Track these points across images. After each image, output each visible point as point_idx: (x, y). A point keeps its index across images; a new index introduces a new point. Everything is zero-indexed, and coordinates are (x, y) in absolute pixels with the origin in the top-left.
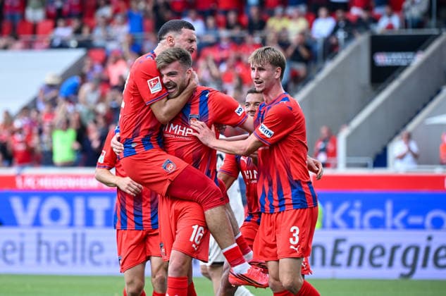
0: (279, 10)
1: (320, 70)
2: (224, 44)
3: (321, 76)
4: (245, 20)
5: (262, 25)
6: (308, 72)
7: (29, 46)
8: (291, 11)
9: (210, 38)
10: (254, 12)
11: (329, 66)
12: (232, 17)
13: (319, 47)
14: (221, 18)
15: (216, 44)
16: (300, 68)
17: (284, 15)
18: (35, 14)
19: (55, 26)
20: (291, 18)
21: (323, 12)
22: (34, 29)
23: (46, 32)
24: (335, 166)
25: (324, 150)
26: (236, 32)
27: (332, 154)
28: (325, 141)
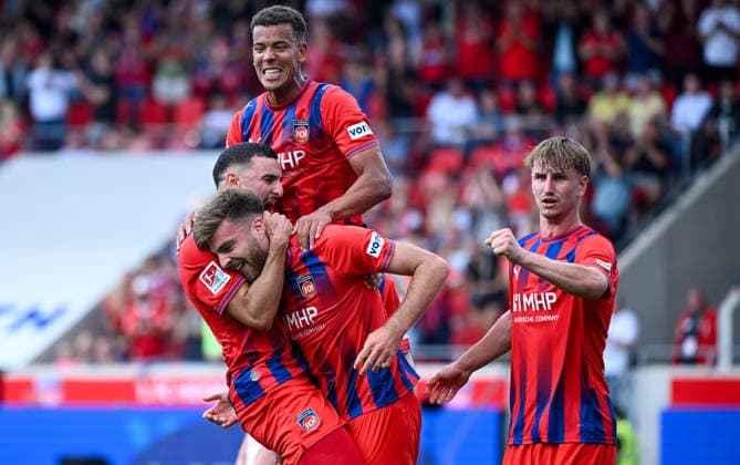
0: (610, 80)
1: (685, 188)
2: (514, 141)
3: (687, 200)
4: (550, 97)
5: (581, 107)
6: (664, 192)
7: (161, 145)
8: (634, 82)
9: (487, 130)
10: (566, 83)
11: (702, 182)
12: (527, 93)
13: (685, 146)
14: (507, 93)
15: (498, 142)
16: (650, 185)
17: (620, 88)
18: (171, 88)
19: (206, 109)
20: (633, 95)
21: (691, 83)
22: (169, 114)
23: (191, 120)
24: (715, 362)
25: (695, 333)
26: (535, 120)
27: (709, 340)
28: (694, 316)
